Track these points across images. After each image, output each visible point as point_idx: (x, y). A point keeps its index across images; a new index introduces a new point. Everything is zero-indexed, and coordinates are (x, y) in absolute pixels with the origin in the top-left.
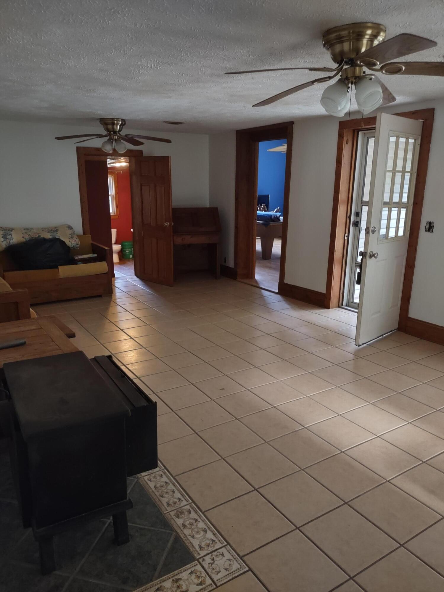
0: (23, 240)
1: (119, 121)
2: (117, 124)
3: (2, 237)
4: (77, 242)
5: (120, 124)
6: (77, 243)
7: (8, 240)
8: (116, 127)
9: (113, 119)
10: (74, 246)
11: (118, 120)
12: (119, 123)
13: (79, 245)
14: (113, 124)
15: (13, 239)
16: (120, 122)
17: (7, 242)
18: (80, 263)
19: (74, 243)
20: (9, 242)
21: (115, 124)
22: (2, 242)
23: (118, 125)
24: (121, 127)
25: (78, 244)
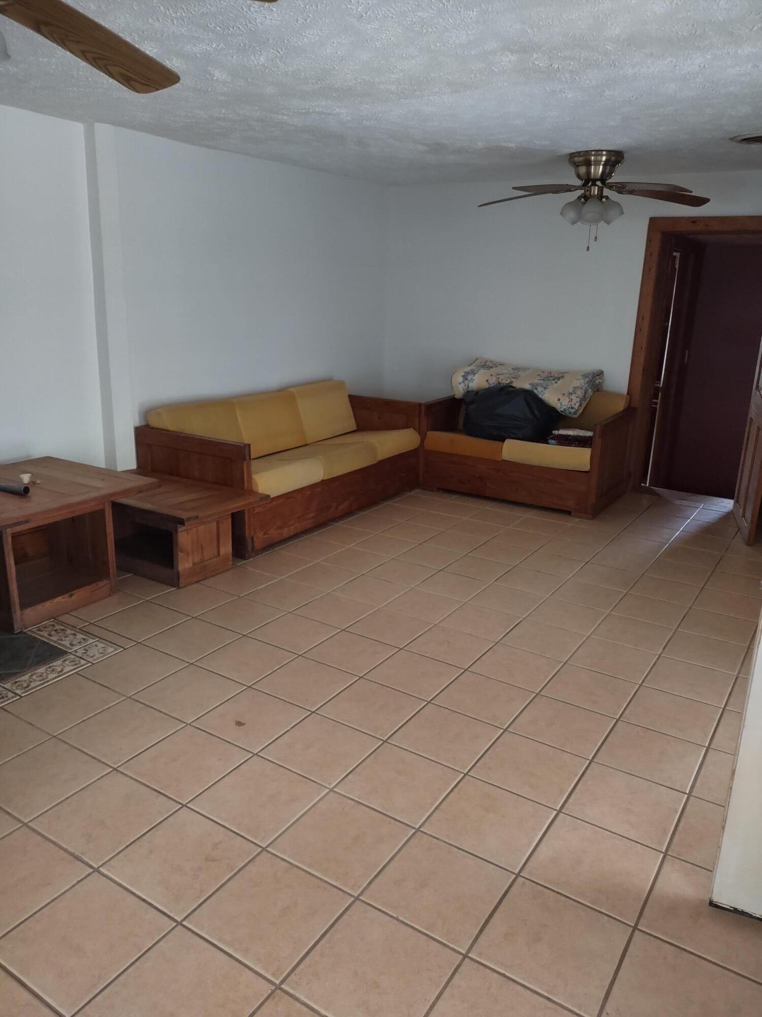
0: (486, 385)
1: (602, 155)
2: (597, 163)
3: (462, 376)
4: (573, 403)
5: (603, 163)
6: (571, 405)
7: (466, 382)
8: (595, 169)
9: (587, 153)
10: (565, 410)
11: (598, 152)
12: (601, 161)
13: (574, 410)
14: (588, 164)
15: (473, 381)
16: (604, 158)
17: (465, 385)
18: (553, 442)
19: (565, 405)
20: (467, 385)
21: (593, 163)
22: (460, 383)
23: (599, 165)
24: (608, 167)
25: (572, 408)
